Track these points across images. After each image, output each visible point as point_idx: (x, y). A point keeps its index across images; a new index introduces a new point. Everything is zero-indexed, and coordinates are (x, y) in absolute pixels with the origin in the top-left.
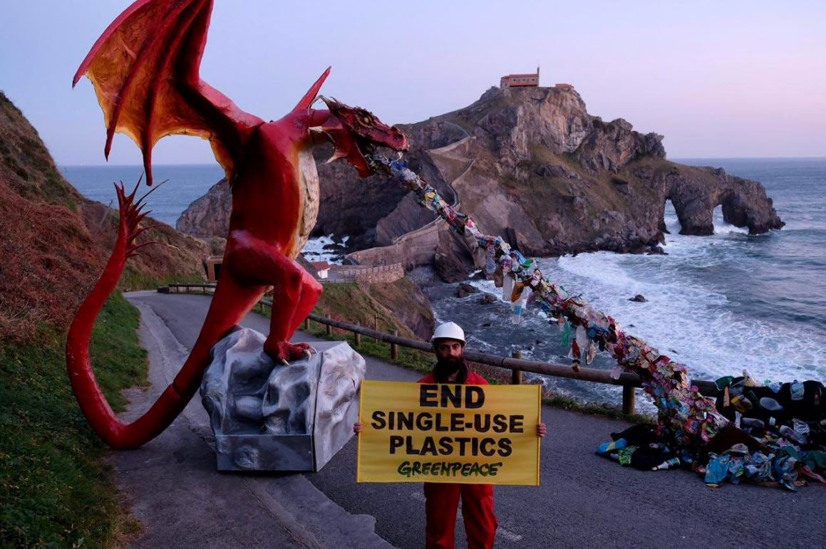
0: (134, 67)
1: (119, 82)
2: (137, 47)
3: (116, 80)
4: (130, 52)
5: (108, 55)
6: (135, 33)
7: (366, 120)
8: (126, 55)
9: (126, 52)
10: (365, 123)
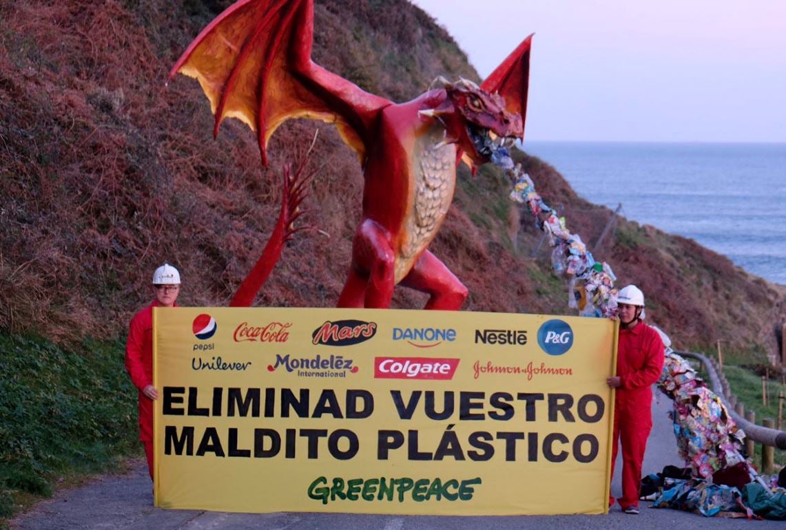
0: (239, 60)
1: (225, 73)
2: (240, 43)
3: (221, 72)
4: (233, 47)
5: (209, 53)
6: (237, 32)
7: (476, 103)
8: (230, 50)
9: (229, 48)
10: (474, 106)
